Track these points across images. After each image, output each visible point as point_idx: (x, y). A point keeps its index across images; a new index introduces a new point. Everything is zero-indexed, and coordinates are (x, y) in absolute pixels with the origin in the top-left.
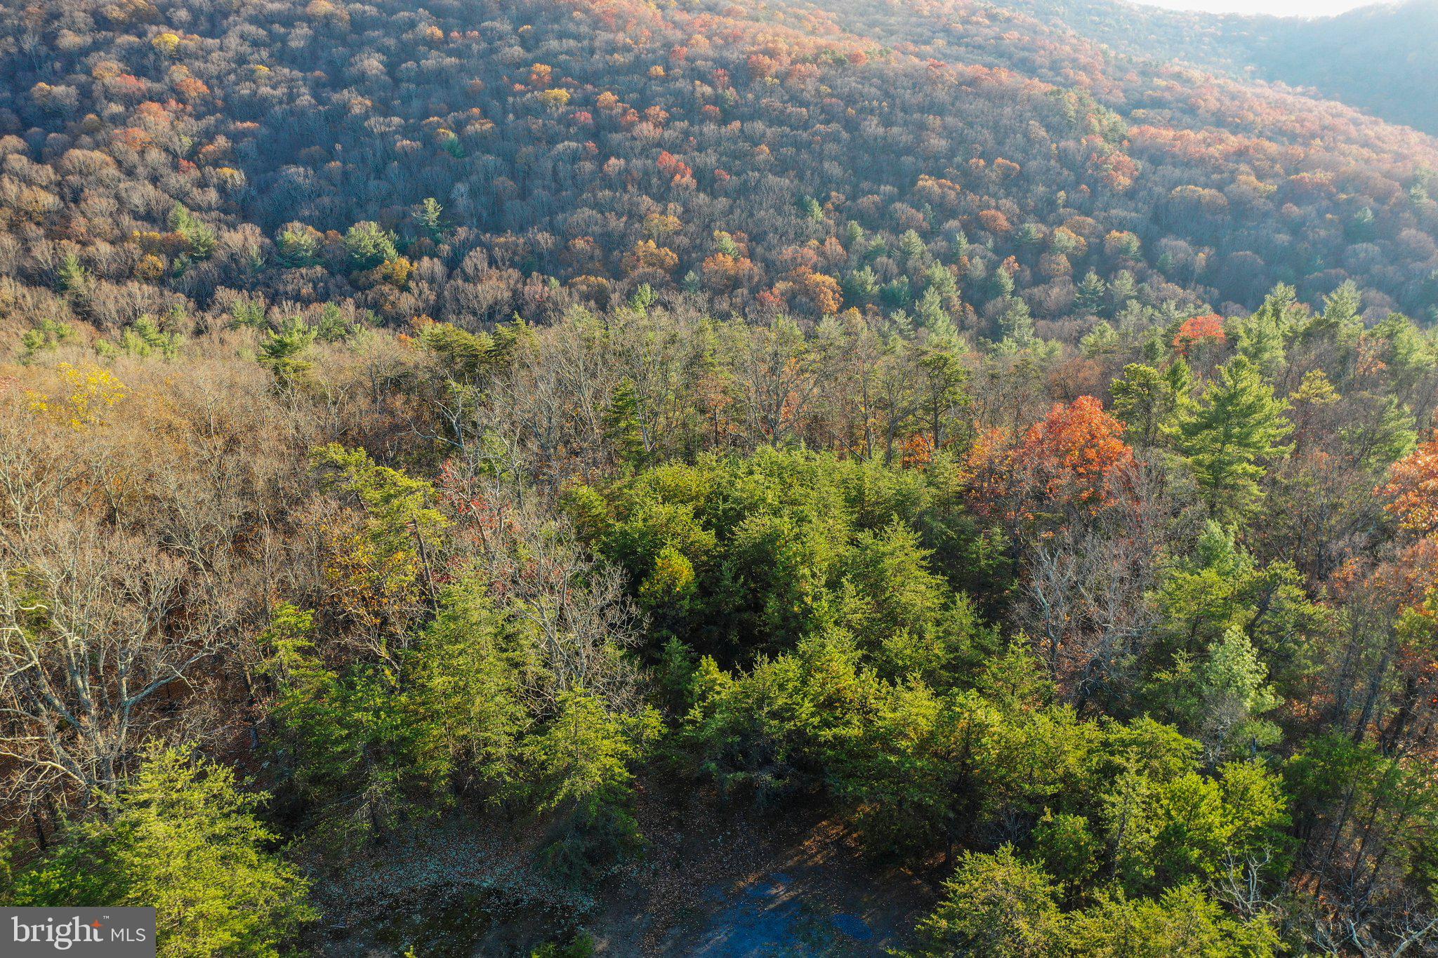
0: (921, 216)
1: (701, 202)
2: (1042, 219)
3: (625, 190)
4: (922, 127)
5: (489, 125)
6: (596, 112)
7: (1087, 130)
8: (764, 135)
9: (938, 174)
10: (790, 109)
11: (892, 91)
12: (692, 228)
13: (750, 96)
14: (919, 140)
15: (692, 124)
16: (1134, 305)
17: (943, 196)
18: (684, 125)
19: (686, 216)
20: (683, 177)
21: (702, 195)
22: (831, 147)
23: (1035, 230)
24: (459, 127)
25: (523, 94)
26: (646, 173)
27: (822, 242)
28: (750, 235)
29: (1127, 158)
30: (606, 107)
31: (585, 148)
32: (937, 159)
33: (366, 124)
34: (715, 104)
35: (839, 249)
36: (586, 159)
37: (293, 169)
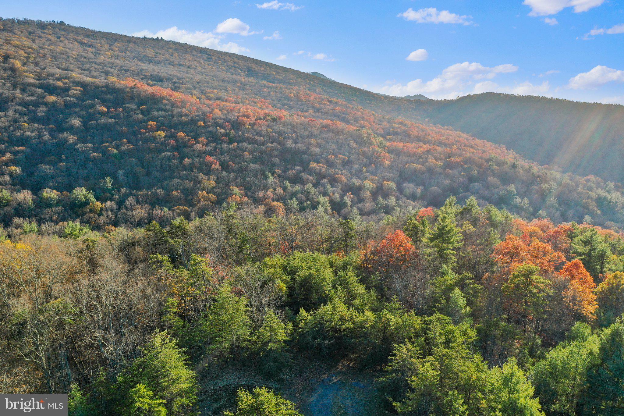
0: (311, 178)
1: (224, 175)
2: (359, 178)
3: (192, 171)
4: (310, 144)
5: (131, 146)
6: (177, 140)
7: (372, 144)
8: (247, 148)
9: (318, 162)
10: (257, 138)
11: (296, 130)
12: (221, 185)
13: (240, 133)
14: (308, 148)
15: (217, 145)
16: (397, 209)
17: (320, 170)
18: (214, 144)
19: (218, 180)
20: (215, 165)
21: (224, 172)
22: (275, 152)
23: (356, 182)
24: (117, 147)
25: (145, 133)
26: (200, 163)
27: (275, 189)
28: (245, 187)
29: (387, 154)
30: (181, 138)
31: (174, 155)
32: (316, 156)
33: (76, 147)
34: (226, 136)
35: (282, 192)
36: (174, 159)
37: (44, 166)
